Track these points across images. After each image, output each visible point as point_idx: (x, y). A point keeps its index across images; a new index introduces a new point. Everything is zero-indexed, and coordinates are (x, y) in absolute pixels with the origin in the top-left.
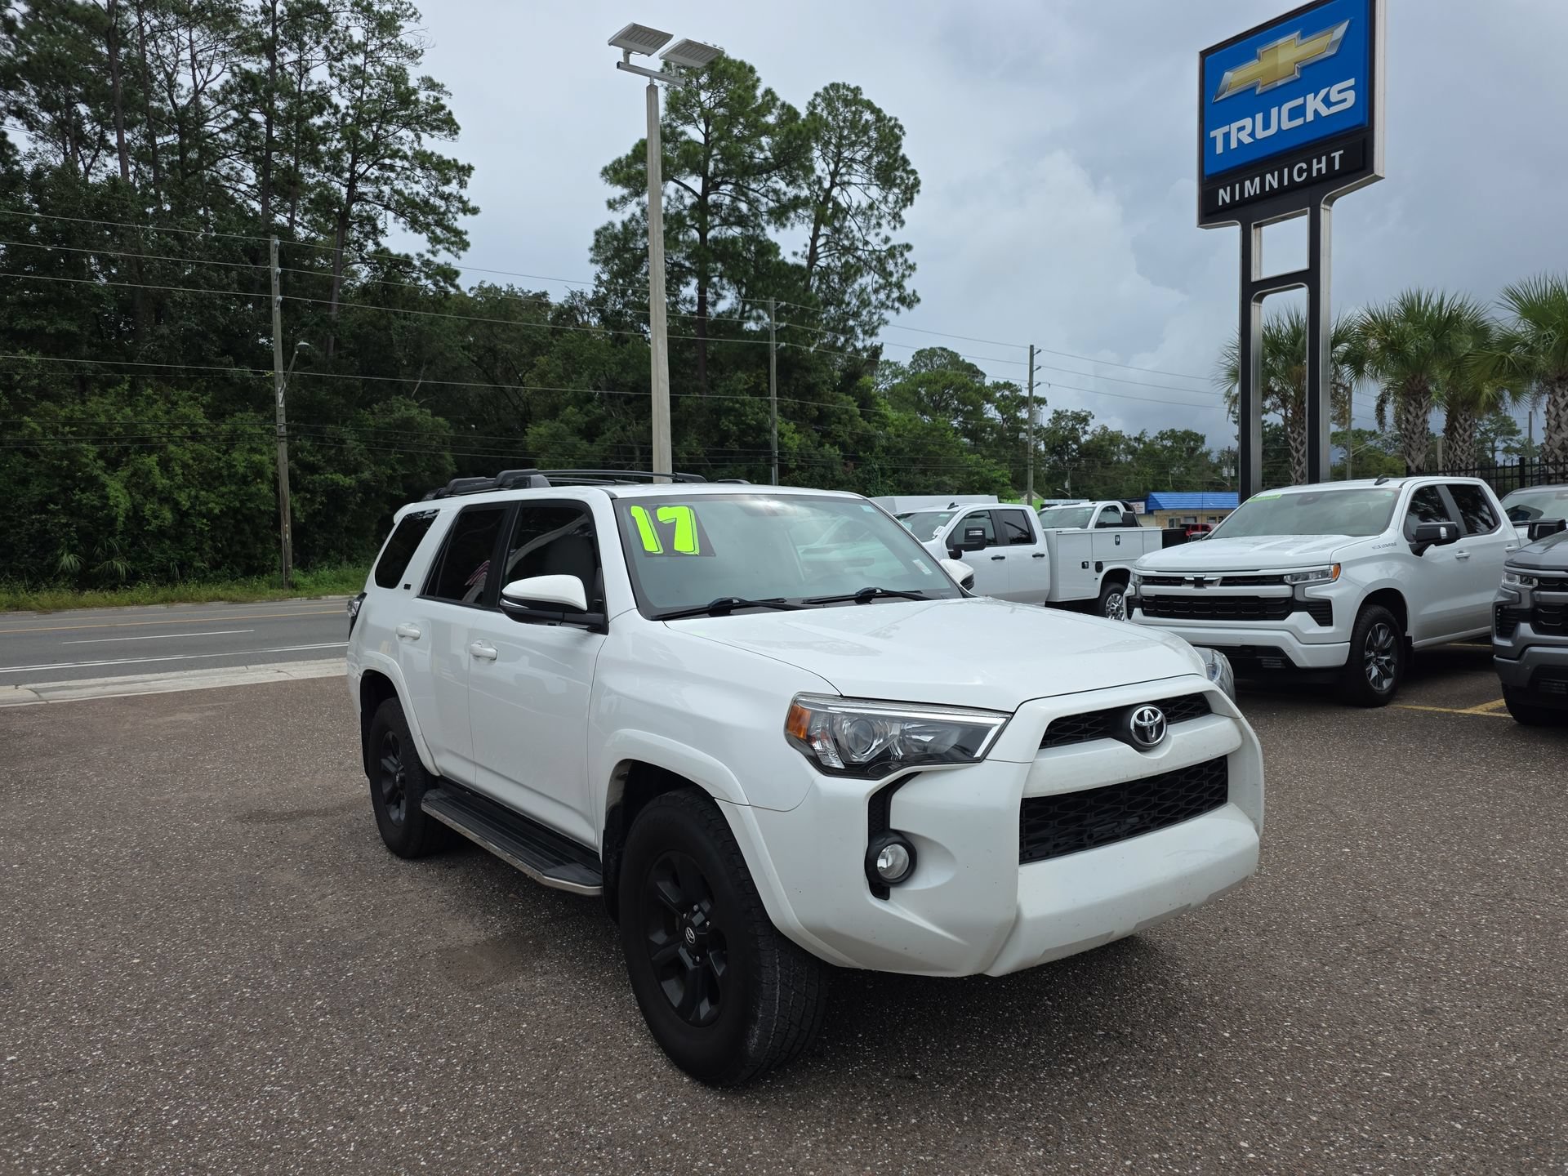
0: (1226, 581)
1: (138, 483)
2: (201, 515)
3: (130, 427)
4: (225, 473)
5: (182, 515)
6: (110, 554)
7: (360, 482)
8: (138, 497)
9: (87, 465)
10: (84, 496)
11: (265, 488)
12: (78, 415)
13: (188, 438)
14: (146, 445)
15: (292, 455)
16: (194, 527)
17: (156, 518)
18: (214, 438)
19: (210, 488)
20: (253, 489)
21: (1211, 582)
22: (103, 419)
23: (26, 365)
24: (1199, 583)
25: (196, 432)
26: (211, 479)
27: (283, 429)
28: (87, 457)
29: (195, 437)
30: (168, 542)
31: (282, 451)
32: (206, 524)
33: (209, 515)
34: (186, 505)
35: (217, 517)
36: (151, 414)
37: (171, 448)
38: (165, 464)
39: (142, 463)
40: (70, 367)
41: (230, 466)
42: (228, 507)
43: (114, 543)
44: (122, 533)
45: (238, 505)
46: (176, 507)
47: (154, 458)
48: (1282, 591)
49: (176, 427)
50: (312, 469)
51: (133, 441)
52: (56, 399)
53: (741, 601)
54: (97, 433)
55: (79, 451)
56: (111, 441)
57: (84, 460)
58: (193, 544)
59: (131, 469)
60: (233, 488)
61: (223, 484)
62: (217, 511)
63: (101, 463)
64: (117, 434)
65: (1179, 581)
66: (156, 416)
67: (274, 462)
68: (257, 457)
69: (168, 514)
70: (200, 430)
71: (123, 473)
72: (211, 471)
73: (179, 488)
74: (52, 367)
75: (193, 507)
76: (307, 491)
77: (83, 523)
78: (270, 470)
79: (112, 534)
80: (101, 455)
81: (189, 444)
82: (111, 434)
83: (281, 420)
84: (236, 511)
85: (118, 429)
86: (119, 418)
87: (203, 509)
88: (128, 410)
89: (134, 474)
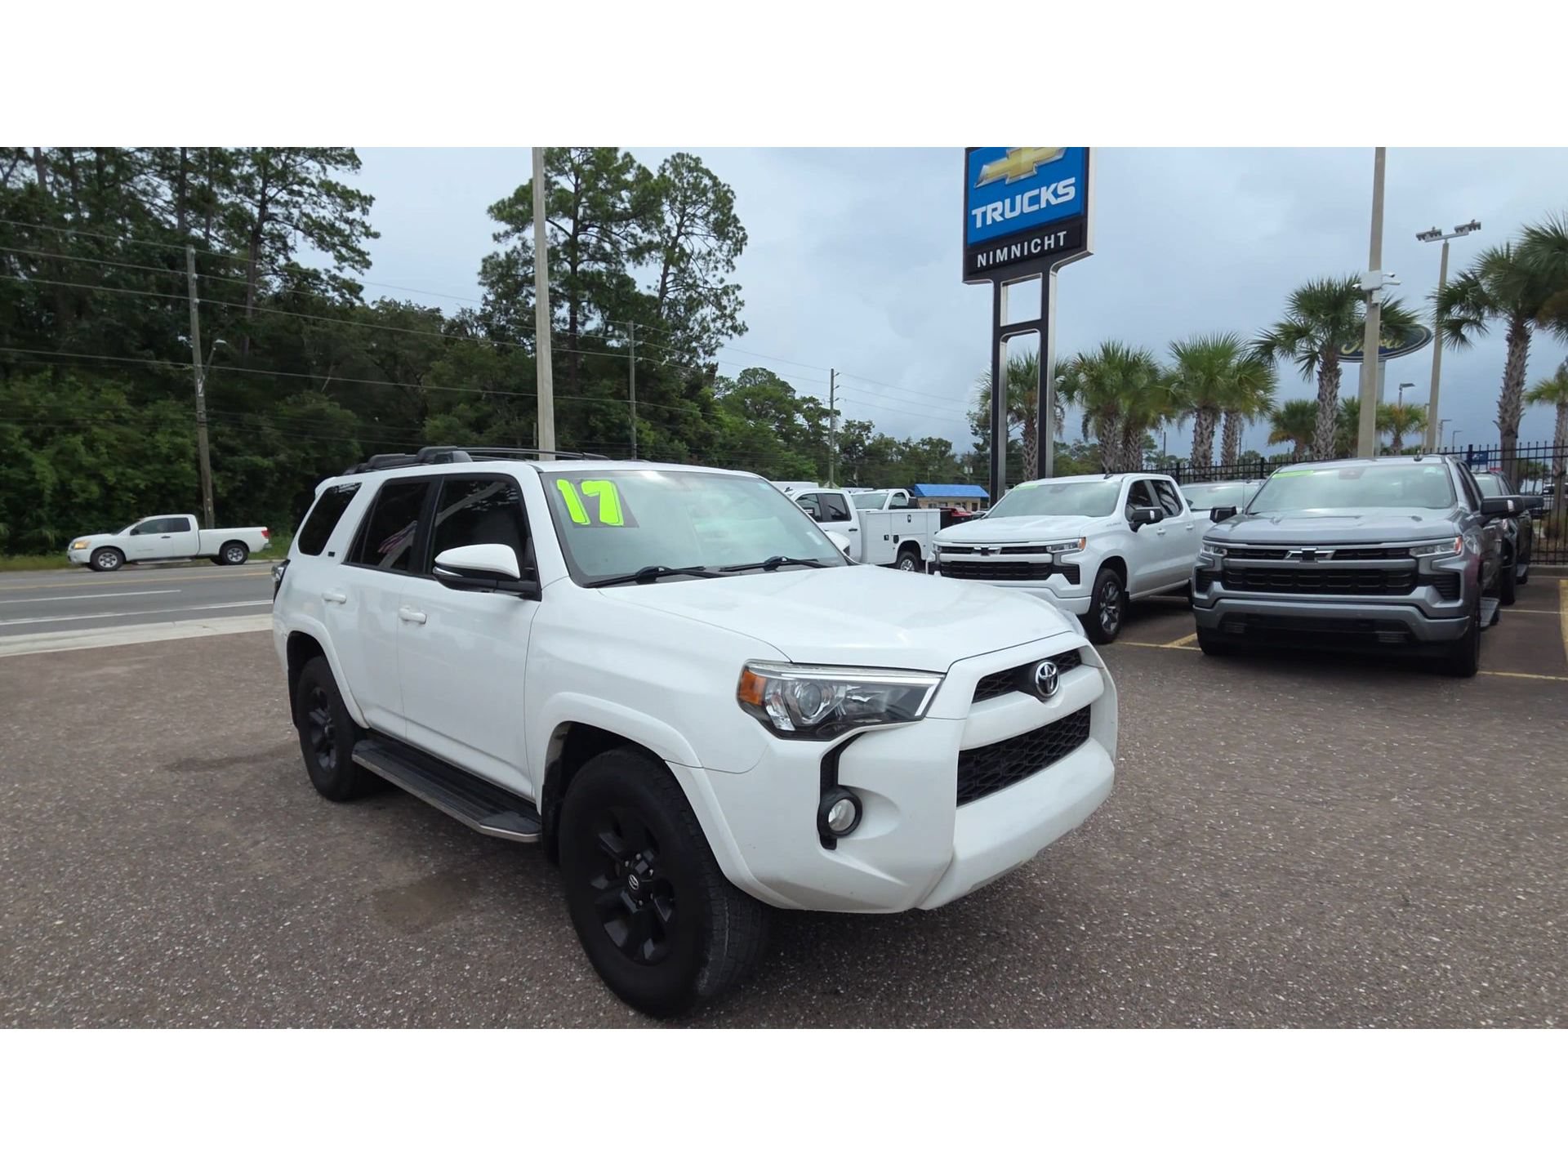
0: (1005, 551)
1: (64, 459)
2: (128, 489)
3: (54, 411)
4: (150, 453)
5: (108, 490)
6: (39, 522)
7: (277, 464)
8: (66, 473)
9: (12, 444)
10: (11, 471)
11: (188, 467)
13: (113, 421)
14: (71, 427)
15: (213, 438)
16: (120, 500)
17: (84, 491)
18: (138, 422)
19: (136, 466)
20: (176, 467)
21: (993, 552)
22: (27, 403)
24: (985, 552)
25: (121, 417)
26: (137, 459)
27: (203, 416)
28: (12, 436)
29: (119, 420)
30: (95, 513)
31: (203, 434)
32: (133, 499)
33: (135, 490)
34: (111, 479)
36: (75, 399)
37: (96, 429)
38: (90, 445)
39: (69, 442)
41: (155, 447)
42: (153, 483)
43: (43, 513)
44: (50, 504)
45: (163, 480)
46: (102, 481)
47: (79, 438)
48: (1045, 558)
49: (101, 411)
50: (232, 451)
51: (58, 423)
53: (667, 569)
54: (21, 415)
56: (36, 422)
57: (9, 439)
58: (120, 515)
59: (57, 448)
60: (159, 466)
61: (149, 463)
62: (142, 486)
63: (27, 441)
64: (43, 415)
65: (970, 550)
66: (80, 401)
67: (196, 444)
68: (179, 440)
69: (95, 489)
70: (123, 414)
71: (50, 451)
72: (136, 451)
73: (105, 465)
75: (119, 482)
76: (229, 470)
77: (11, 495)
78: (192, 451)
79: (40, 506)
80: (27, 434)
81: (114, 426)
82: (35, 416)
83: (201, 409)
84: (162, 486)
85: (42, 411)
86: (43, 402)
87: (130, 484)
88: (52, 395)
89: (60, 452)
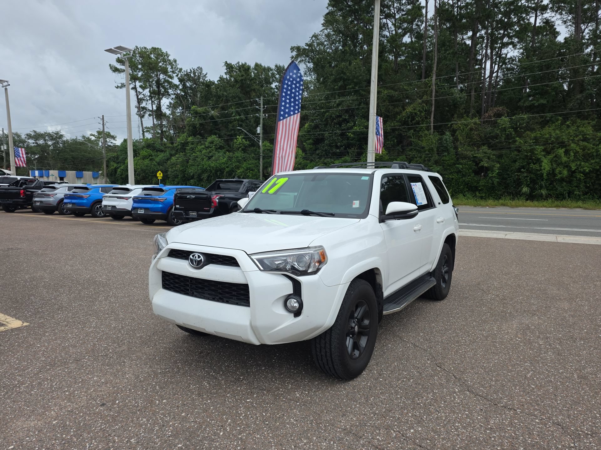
1: (556, 161)
2: (580, 172)
3: (557, 139)
4: (595, 154)
5: (572, 173)
6: (541, 187)
8: (555, 166)
9: (537, 154)
10: (534, 166)
12: (539, 135)
13: (583, 141)
14: (562, 144)
16: (576, 177)
17: (560, 174)
18: (594, 139)
19: (587, 161)
22: (547, 136)
23: (523, 119)
25: (586, 137)
26: (588, 157)
28: (537, 151)
29: (585, 139)
30: (565, 183)
32: (582, 177)
33: (584, 173)
34: (574, 168)
35: (587, 173)
36: (567, 132)
37: (572, 145)
38: (567, 152)
39: (559, 152)
40: (542, 117)
42: (593, 169)
43: (543, 183)
44: (546, 180)
45: (598, 168)
46: (570, 169)
47: (563, 150)
49: (577, 136)
51: (558, 143)
52: (532, 130)
54: (544, 141)
55: (535, 149)
56: (550, 144)
57: (536, 152)
58: (575, 184)
59: (554, 155)
60: (597, 160)
61: (593, 159)
62: (587, 171)
63: (543, 153)
64: (553, 141)
66: (569, 133)
69: (565, 172)
70: (588, 136)
71: (551, 156)
72: (589, 154)
73: (573, 161)
74: (534, 118)
75: (577, 169)
77: (532, 176)
79: (542, 180)
80: (544, 150)
81: (581, 143)
82: (550, 142)
84: (597, 170)
85: (552, 139)
86: (554, 135)
87: (582, 170)
88: (558, 132)
89: (556, 156)
